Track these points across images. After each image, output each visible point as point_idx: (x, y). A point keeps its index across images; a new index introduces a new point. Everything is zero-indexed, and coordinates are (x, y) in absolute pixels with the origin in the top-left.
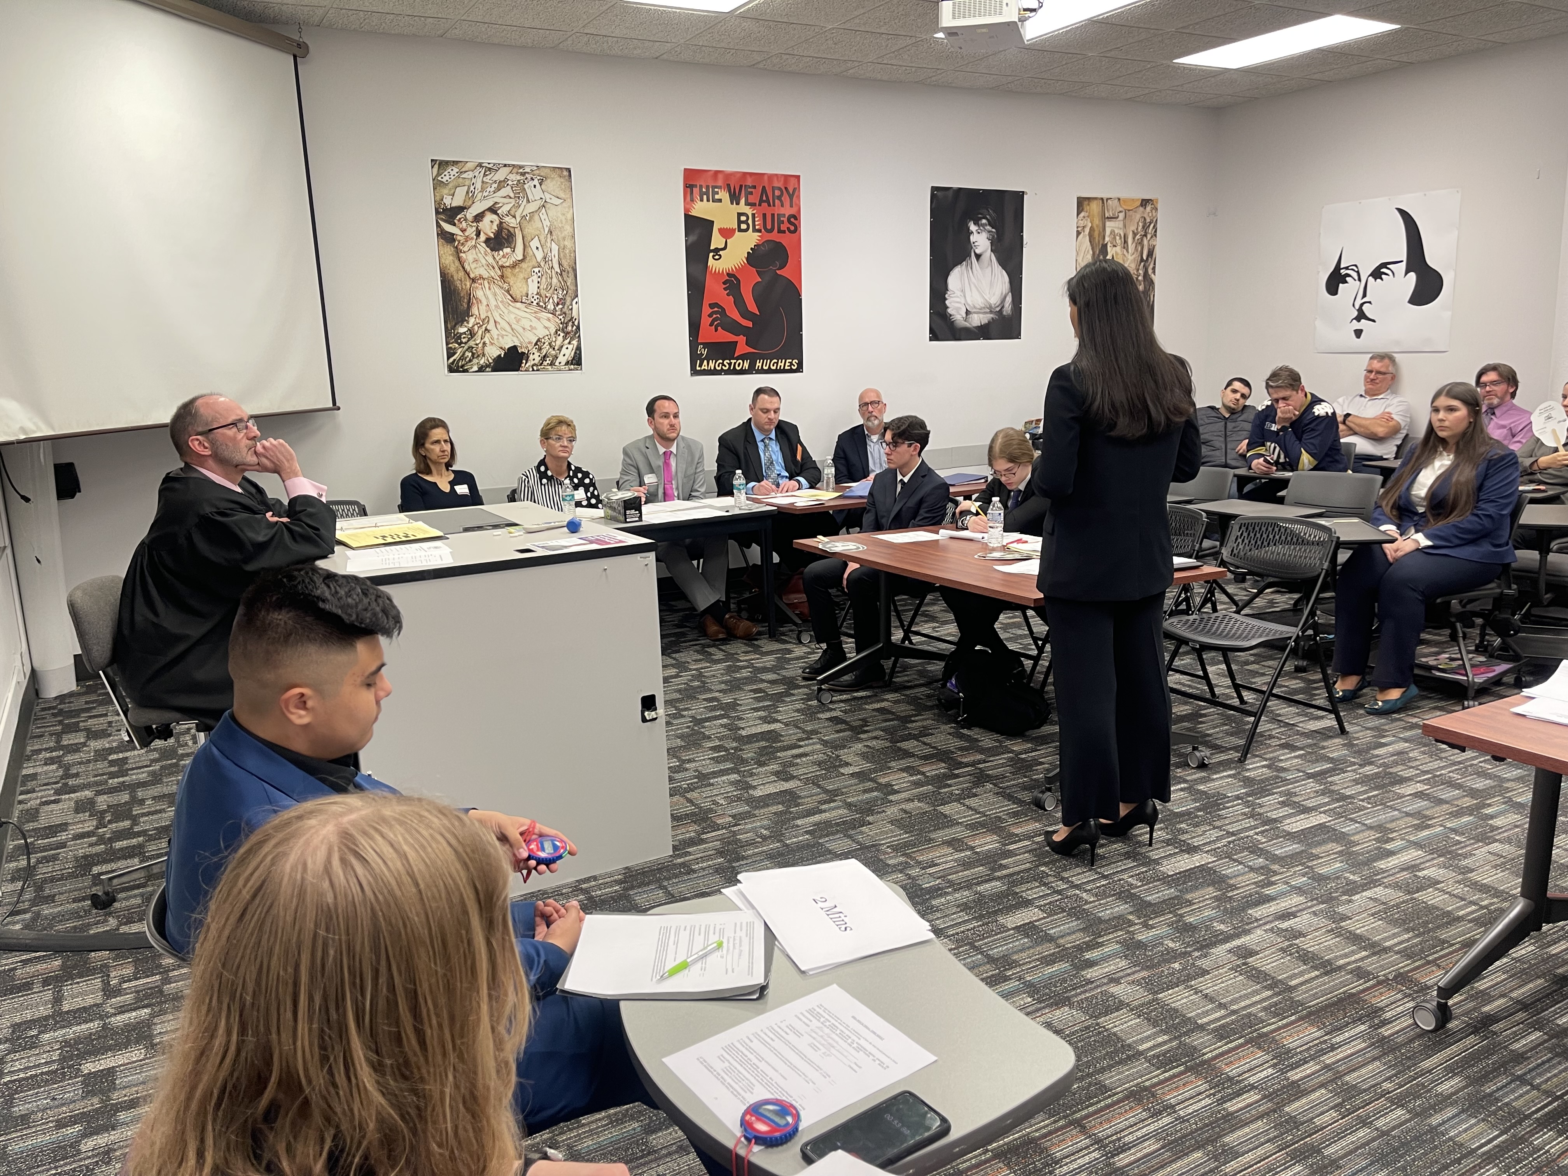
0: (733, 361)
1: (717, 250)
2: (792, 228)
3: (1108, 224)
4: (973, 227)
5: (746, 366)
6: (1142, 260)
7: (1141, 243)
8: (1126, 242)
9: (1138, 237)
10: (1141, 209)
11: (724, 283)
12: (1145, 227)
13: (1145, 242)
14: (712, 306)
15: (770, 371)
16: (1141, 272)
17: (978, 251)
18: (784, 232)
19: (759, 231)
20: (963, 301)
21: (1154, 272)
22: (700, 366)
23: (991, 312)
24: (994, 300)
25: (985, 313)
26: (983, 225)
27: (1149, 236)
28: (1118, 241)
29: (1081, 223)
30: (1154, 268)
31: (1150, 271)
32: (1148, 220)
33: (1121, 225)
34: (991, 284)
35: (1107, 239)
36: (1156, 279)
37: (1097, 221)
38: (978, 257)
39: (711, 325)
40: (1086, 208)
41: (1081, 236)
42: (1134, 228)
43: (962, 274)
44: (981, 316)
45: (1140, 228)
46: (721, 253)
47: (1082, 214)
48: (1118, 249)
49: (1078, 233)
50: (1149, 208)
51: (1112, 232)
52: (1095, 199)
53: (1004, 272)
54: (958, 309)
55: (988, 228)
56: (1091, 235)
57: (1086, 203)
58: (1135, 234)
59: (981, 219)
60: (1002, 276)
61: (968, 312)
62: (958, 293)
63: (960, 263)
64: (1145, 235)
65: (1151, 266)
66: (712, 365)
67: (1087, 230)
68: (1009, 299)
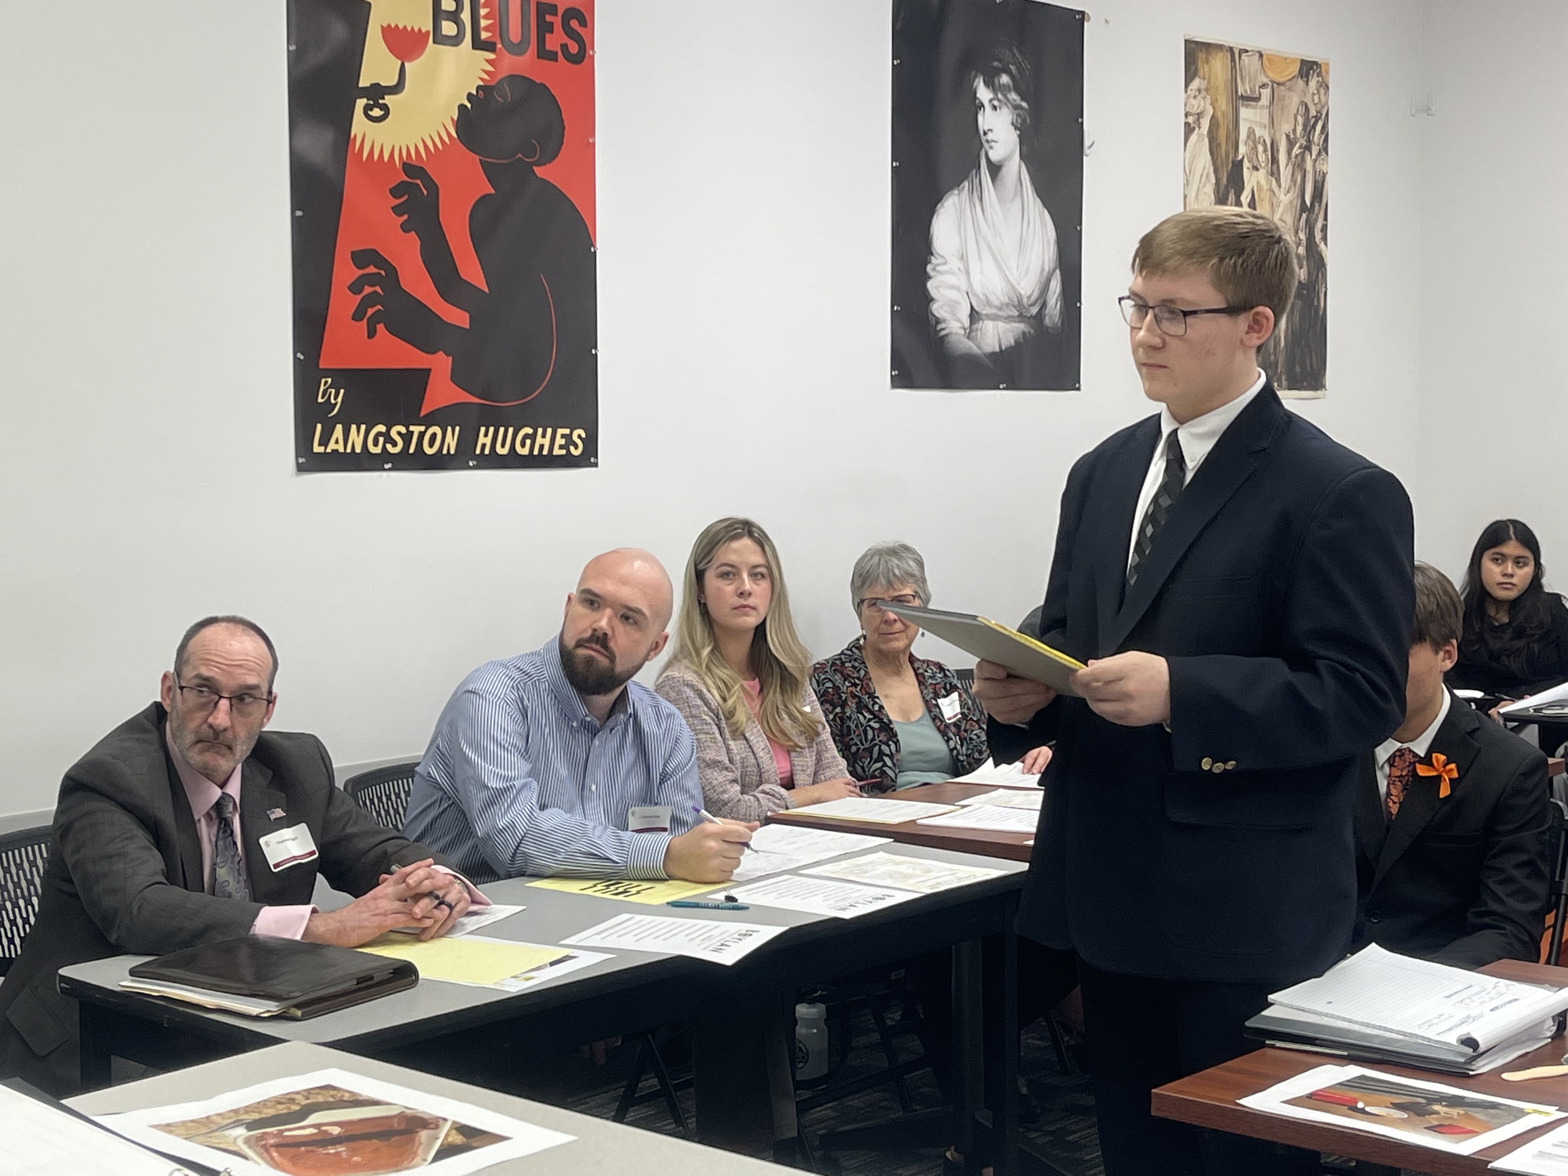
0: (416, 429)
1: (377, 93)
2: (574, 48)
3: (1245, 113)
4: (984, 94)
5: (452, 442)
6: (1303, 208)
7: (1299, 166)
8: (1274, 161)
9: (1296, 150)
10: (1301, 83)
11: (395, 192)
12: (1308, 129)
13: (1309, 166)
14: (361, 258)
15: (513, 461)
16: (1302, 236)
17: (994, 156)
18: (553, 56)
19: (488, 46)
20: (964, 287)
21: (1325, 239)
22: (324, 442)
23: (1022, 317)
24: (1028, 287)
25: (1009, 319)
26: (1004, 89)
27: (1315, 150)
28: (1262, 157)
29: (1196, 105)
30: (1324, 229)
31: (1318, 235)
32: (1313, 113)
33: (1266, 120)
34: (1022, 244)
35: (1242, 149)
36: (1331, 253)
37: (1223, 104)
38: (995, 169)
39: (358, 316)
40: (1203, 69)
41: (1194, 137)
42: (1287, 127)
43: (961, 213)
44: (1001, 325)
45: (1299, 129)
46: (388, 100)
47: (1196, 84)
48: (1262, 175)
49: (1189, 130)
50: (1313, 83)
51: (1251, 132)
52: (1219, 47)
53: (1046, 212)
54: (953, 305)
55: (1013, 96)
56: (1212, 136)
57: (1202, 56)
58: (1291, 144)
59: (998, 72)
60: (1043, 224)
61: (974, 315)
62: (954, 264)
63: (957, 184)
64: (1308, 148)
65: (1319, 225)
66: (356, 438)
67: (1205, 123)
68: (1056, 286)
